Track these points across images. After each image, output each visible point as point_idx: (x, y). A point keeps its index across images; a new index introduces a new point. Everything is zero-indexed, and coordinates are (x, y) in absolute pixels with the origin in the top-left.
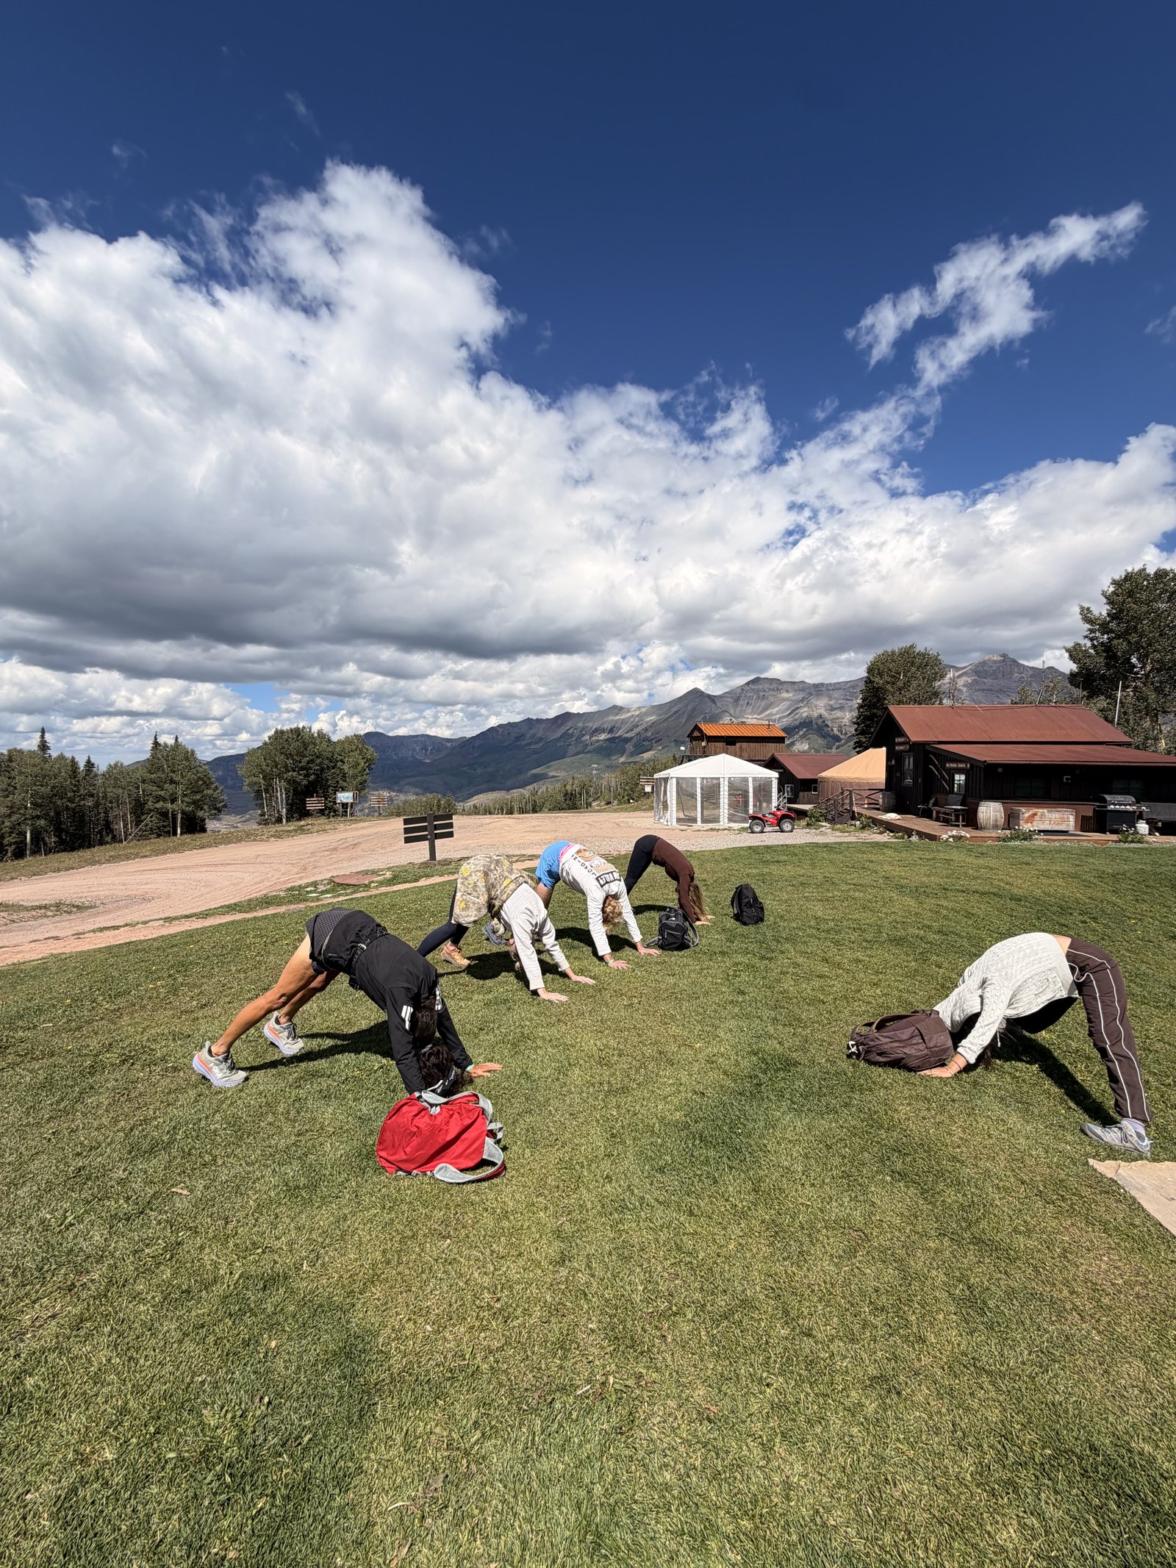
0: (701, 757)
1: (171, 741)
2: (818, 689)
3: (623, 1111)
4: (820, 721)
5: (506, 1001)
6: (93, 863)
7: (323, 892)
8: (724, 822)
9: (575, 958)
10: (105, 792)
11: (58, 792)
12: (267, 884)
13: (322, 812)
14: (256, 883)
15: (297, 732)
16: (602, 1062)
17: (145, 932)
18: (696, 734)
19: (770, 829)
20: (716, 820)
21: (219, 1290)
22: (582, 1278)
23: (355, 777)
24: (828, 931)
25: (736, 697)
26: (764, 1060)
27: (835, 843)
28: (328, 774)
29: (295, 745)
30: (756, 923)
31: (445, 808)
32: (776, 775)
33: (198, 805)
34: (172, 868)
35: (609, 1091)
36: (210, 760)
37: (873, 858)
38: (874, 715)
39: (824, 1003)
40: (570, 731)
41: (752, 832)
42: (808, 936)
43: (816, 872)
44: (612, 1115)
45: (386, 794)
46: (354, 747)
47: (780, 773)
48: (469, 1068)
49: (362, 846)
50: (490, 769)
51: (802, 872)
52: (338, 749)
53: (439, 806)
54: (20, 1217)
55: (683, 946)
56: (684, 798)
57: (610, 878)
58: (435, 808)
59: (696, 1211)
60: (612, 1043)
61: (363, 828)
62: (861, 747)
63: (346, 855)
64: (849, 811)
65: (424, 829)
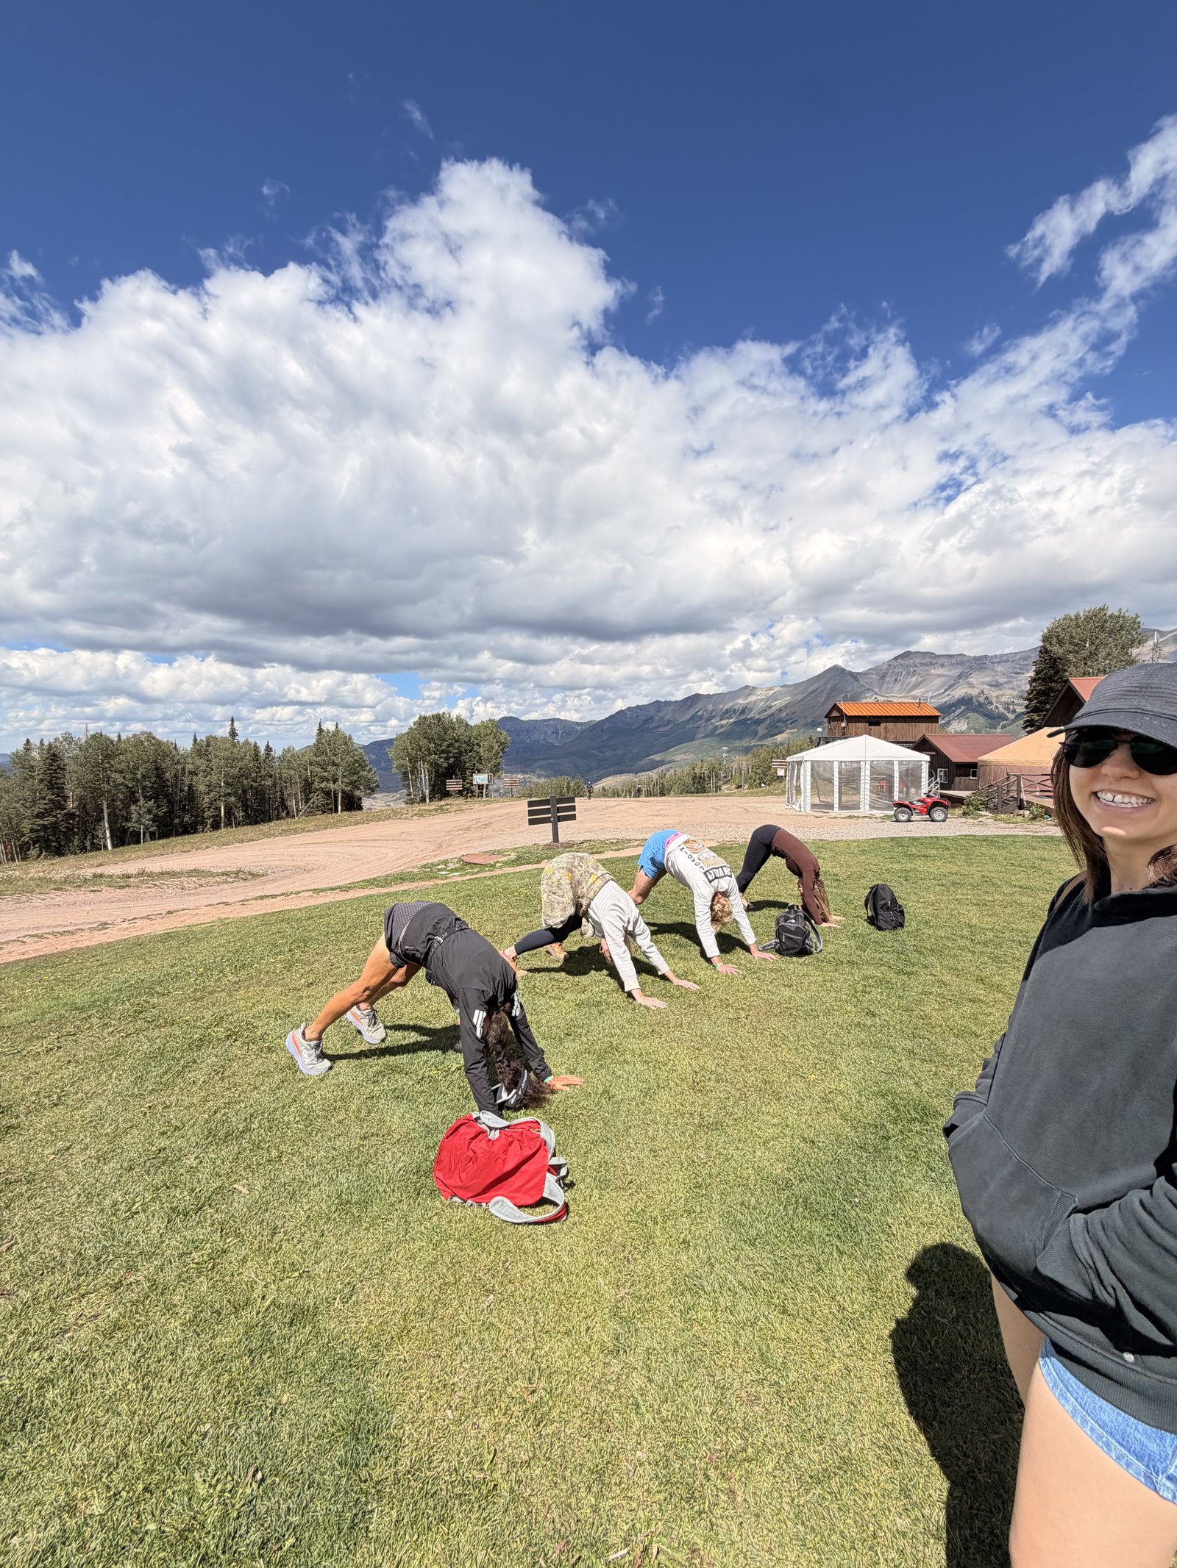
0: (840, 738)
1: (332, 728)
2: (980, 663)
3: (714, 1154)
4: (981, 699)
5: (598, 1004)
6: (270, 835)
7: (452, 871)
8: (865, 809)
9: (680, 958)
10: (280, 773)
11: (244, 774)
12: (406, 860)
13: (460, 793)
14: (397, 859)
15: (438, 718)
16: (696, 1087)
17: (297, 902)
18: (835, 714)
19: (919, 818)
20: (856, 806)
21: (248, 1315)
22: (638, 1380)
23: (489, 760)
24: (985, 944)
25: (882, 674)
26: (894, 1106)
27: (998, 836)
28: (465, 758)
29: (437, 729)
30: (895, 928)
31: (574, 790)
32: (928, 758)
33: (355, 785)
34: (331, 842)
35: (700, 1126)
36: (366, 744)
37: (1046, 855)
38: (1051, 689)
39: (977, 1036)
40: (700, 713)
41: (897, 821)
42: (960, 948)
43: (973, 870)
44: (699, 1157)
45: (520, 776)
46: (489, 732)
47: (931, 756)
48: (548, 1080)
49: (493, 827)
50: (619, 752)
51: (955, 869)
52: (474, 733)
53: (568, 788)
54: (98, 1195)
55: (803, 952)
56: (820, 782)
57: (719, 873)
58: (565, 790)
59: (790, 1307)
60: (711, 1064)
61: (495, 809)
62: (1032, 726)
63: (477, 835)
64: (1016, 799)
65: (547, 811)
